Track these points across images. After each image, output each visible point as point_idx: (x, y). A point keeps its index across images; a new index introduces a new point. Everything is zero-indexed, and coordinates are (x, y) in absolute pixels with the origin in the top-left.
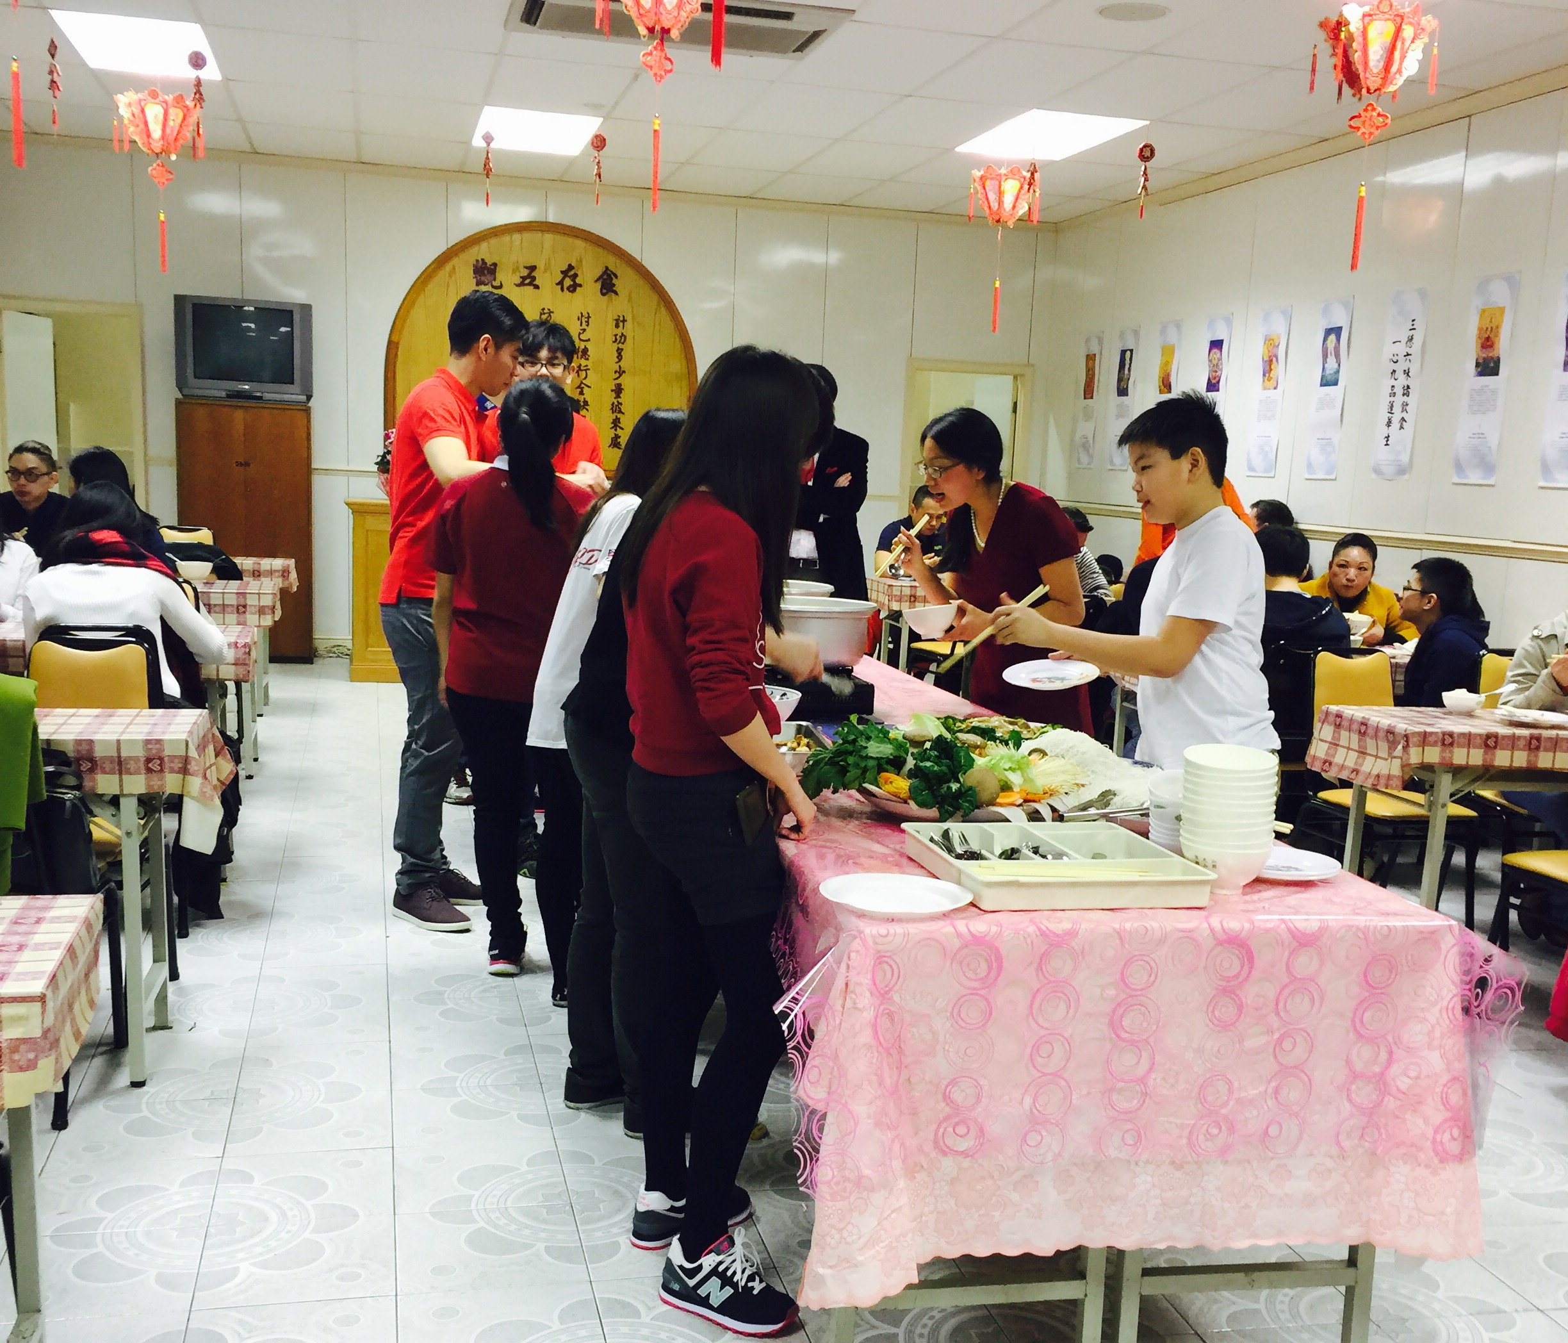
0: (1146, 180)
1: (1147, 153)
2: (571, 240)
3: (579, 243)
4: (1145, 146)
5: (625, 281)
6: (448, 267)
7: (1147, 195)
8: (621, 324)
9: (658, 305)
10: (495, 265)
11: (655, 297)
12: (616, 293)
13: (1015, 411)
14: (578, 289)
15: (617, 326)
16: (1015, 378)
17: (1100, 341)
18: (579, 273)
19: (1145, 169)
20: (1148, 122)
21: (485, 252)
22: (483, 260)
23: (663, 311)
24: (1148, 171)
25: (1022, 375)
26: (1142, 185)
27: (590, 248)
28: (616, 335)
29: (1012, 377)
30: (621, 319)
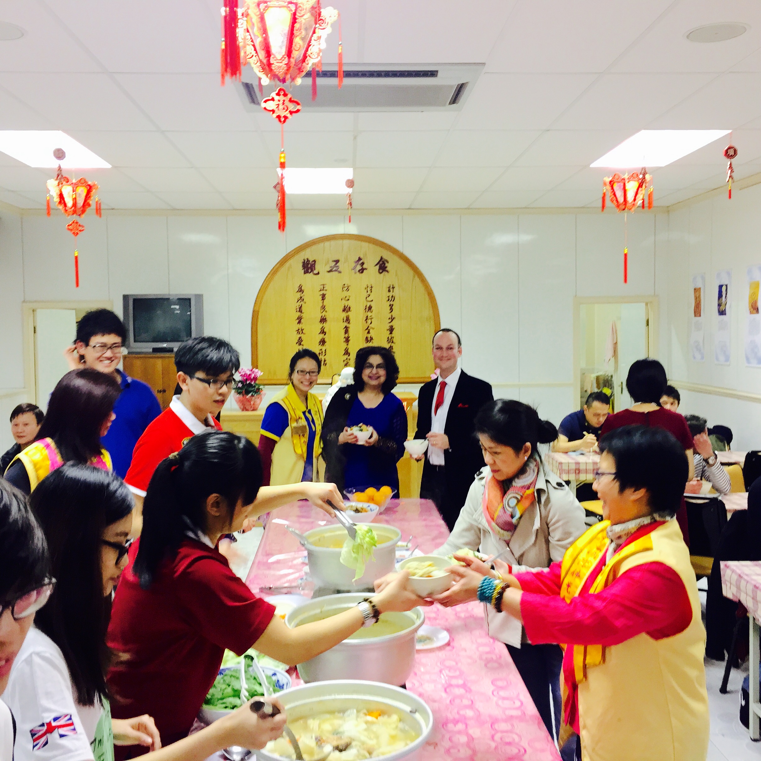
0: (732, 171)
1: (731, 152)
2: (360, 242)
3: (365, 245)
4: (729, 148)
5: (393, 264)
6: (287, 265)
7: (733, 182)
8: (391, 290)
9: (414, 277)
10: (315, 261)
11: (412, 272)
12: (387, 271)
13: (648, 325)
14: (365, 271)
15: (389, 291)
16: (647, 304)
17: (703, 278)
18: (365, 262)
19: (731, 164)
20: (730, 131)
21: (308, 255)
22: (308, 259)
23: (417, 280)
24: (733, 166)
25: (651, 302)
26: (729, 175)
27: (371, 246)
28: (389, 297)
29: (644, 304)
30: (392, 287)
